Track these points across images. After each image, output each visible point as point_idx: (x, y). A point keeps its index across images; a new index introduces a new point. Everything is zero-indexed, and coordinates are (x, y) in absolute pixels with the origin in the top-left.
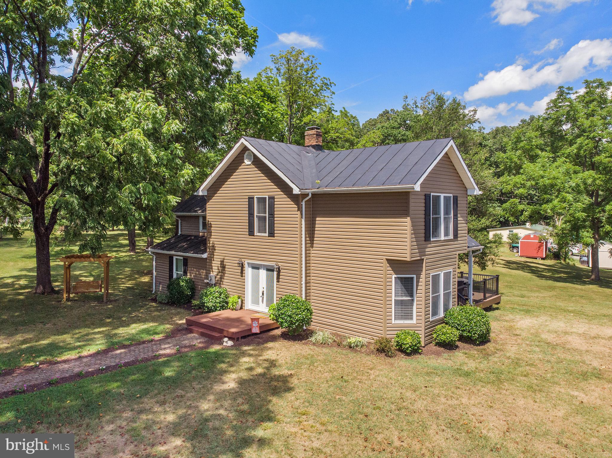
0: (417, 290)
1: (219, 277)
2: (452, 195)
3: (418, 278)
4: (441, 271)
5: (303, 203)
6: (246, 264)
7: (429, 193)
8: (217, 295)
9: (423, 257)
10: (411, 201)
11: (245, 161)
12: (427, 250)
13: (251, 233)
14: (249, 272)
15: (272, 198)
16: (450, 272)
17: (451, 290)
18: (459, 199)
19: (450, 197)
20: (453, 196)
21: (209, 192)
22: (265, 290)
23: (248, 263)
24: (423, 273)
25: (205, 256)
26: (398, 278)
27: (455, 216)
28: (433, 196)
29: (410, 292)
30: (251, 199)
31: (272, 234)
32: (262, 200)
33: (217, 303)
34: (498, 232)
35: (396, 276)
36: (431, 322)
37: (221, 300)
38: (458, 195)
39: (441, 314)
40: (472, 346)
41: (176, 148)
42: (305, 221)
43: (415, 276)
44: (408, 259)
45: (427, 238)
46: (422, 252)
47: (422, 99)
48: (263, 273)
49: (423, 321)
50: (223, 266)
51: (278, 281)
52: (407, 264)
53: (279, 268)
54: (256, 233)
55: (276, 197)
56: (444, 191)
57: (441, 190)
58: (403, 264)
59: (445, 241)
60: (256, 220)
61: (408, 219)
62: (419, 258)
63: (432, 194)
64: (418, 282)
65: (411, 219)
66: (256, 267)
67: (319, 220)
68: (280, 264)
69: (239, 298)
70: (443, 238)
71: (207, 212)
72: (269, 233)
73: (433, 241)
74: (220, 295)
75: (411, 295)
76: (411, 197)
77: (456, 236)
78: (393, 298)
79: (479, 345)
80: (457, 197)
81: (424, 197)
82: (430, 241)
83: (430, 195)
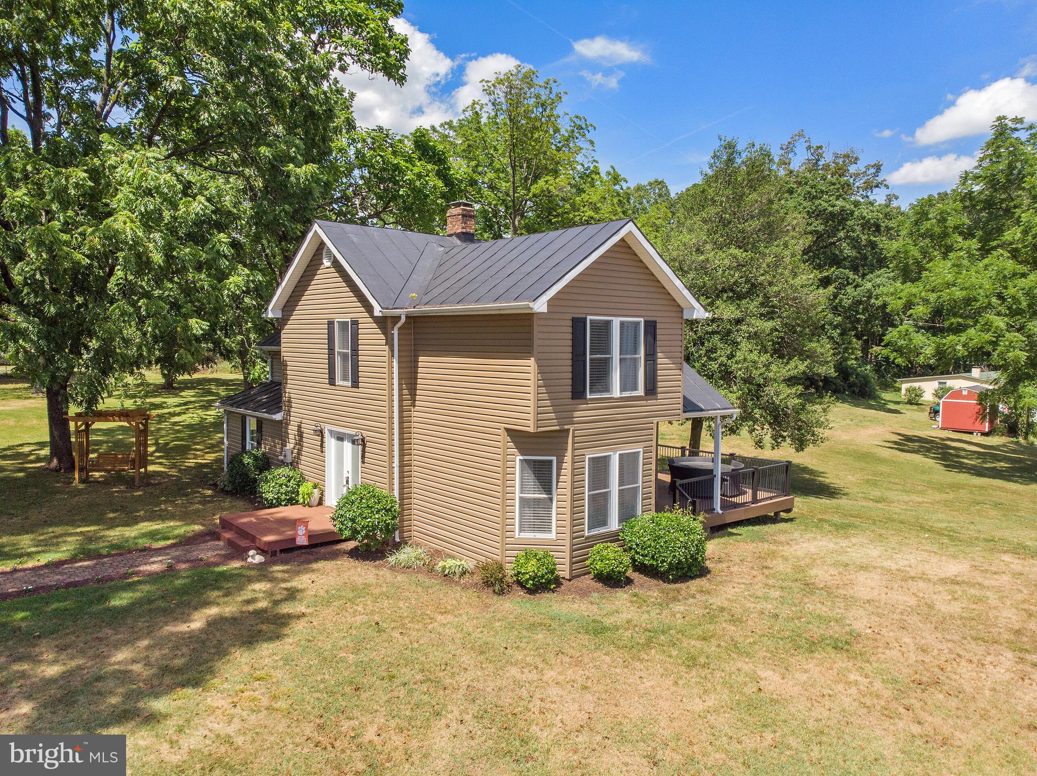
0: (558, 482)
1: (296, 451)
2: (642, 320)
3: (560, 462)
4: (614, 450)
5: (395, 332)
6: (326, 431)
7: (584, 316)
8: (283, 480)
9: (566, 427)
10: (536, 329)
11: (324, 261)
12: (577, 414)
13: (332, 381)
14: (331, 443)
15: (355, 323)
16: (638, 452)
17: (640, 484)
18: (658, 326)
19: (638, 323)
20: (645, 322)
21: (285, 313)
22: (350, 476)
23: (331, 431)
24: (569, 453)
25: (278, 417)
26: (525, 460)
27: (651, 356)
28: (591, 320)
29: (546, 486)
30: (331, 324)
31: (355, 384)
32: (343, 325)
33: (282, 494)
34: (916, 385)
35: (521, 458)
36: (587, 538)
37: (289, 489)
38: (658, 320)
39: (614, 524)
40: (661, 582)
41: (220, 242)
42: (399, 362)
43: (554, 459)
44: (531, 430)
45: (578, 393)
46: (565, 416)
47: (782, 148)
48: (347, 446)
49: (567, 536)
50: (300, 434)
51: (363, 462)
52: (530, 437)
53: (363, 440)
54: (339, 382)
55: (360, 320)
56: (618, 312)
57: (614, 312)
58: (524, 437)
59: (621, 399)
60: (338, 361)
61: (532, 362)
62: (557, 428)
63: (589, 318)
64: (559, 468)
65: (537, 360)
66: (340, 438)
67: (424, 361)
68: (365, 433)
69: (315, 487)
70: (616, 392)
71: (283, 345)
72: (352, 382)
73: (591, 399)
74: (289, 481)
75: (549, 491)
76: (536, 322)
77: (651, 390)
78: (517, 495)
79: (675, 581)
80: (655, 322)
81: (570, 323)
82: (586, 398)
83: (585, 319)
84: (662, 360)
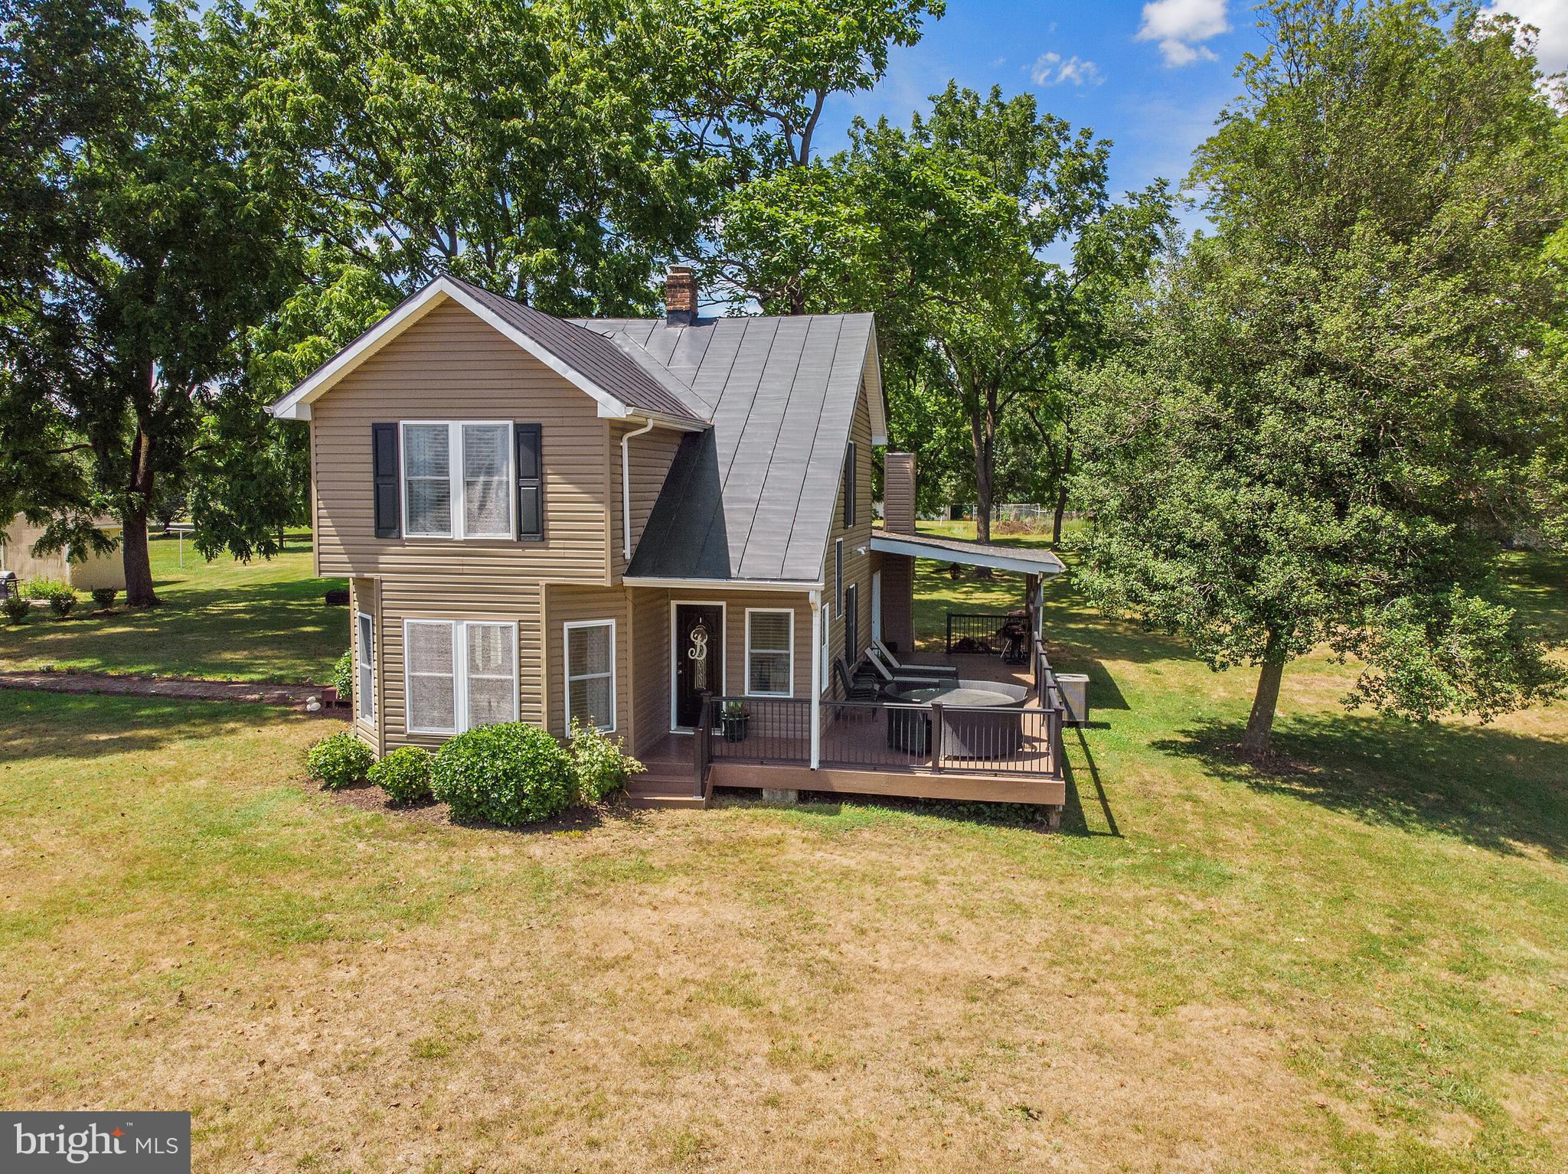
2: (510, 423)
3: (373, 624)
4: (459, 619)
9: (367, 575)
12: (382, 559)
17: (515, 677)
20: (516, 426)
24: (377, 613)
27: (529, 479)
28: (406, 426)
36: (411, 736)
38: (544, 422)
39: (461, 727)
45: (384, 529)
46: (365, 561)
49: (379, 727)
57: (448, 412)
63: (402, 423)
64: (373, 633)
73: (408, 540)
77: (532, 532)
80: (539, 427)
81: (369, 431)
82: (400, 537)
83: (396, 425)
84: (556, 486)
